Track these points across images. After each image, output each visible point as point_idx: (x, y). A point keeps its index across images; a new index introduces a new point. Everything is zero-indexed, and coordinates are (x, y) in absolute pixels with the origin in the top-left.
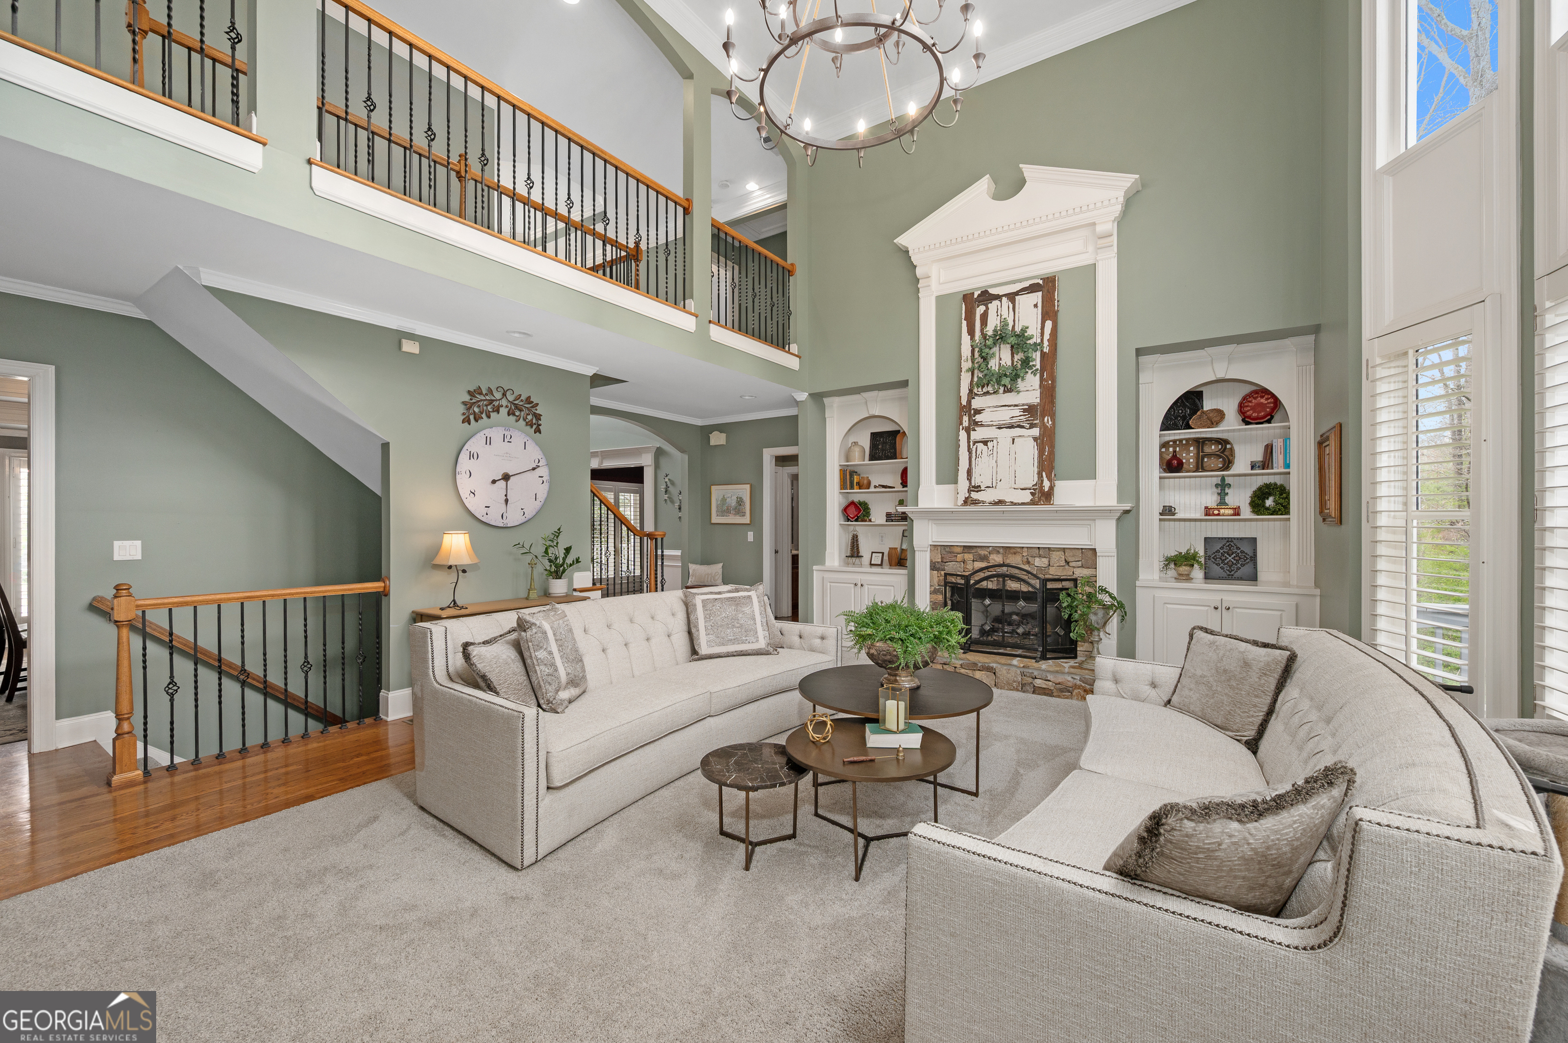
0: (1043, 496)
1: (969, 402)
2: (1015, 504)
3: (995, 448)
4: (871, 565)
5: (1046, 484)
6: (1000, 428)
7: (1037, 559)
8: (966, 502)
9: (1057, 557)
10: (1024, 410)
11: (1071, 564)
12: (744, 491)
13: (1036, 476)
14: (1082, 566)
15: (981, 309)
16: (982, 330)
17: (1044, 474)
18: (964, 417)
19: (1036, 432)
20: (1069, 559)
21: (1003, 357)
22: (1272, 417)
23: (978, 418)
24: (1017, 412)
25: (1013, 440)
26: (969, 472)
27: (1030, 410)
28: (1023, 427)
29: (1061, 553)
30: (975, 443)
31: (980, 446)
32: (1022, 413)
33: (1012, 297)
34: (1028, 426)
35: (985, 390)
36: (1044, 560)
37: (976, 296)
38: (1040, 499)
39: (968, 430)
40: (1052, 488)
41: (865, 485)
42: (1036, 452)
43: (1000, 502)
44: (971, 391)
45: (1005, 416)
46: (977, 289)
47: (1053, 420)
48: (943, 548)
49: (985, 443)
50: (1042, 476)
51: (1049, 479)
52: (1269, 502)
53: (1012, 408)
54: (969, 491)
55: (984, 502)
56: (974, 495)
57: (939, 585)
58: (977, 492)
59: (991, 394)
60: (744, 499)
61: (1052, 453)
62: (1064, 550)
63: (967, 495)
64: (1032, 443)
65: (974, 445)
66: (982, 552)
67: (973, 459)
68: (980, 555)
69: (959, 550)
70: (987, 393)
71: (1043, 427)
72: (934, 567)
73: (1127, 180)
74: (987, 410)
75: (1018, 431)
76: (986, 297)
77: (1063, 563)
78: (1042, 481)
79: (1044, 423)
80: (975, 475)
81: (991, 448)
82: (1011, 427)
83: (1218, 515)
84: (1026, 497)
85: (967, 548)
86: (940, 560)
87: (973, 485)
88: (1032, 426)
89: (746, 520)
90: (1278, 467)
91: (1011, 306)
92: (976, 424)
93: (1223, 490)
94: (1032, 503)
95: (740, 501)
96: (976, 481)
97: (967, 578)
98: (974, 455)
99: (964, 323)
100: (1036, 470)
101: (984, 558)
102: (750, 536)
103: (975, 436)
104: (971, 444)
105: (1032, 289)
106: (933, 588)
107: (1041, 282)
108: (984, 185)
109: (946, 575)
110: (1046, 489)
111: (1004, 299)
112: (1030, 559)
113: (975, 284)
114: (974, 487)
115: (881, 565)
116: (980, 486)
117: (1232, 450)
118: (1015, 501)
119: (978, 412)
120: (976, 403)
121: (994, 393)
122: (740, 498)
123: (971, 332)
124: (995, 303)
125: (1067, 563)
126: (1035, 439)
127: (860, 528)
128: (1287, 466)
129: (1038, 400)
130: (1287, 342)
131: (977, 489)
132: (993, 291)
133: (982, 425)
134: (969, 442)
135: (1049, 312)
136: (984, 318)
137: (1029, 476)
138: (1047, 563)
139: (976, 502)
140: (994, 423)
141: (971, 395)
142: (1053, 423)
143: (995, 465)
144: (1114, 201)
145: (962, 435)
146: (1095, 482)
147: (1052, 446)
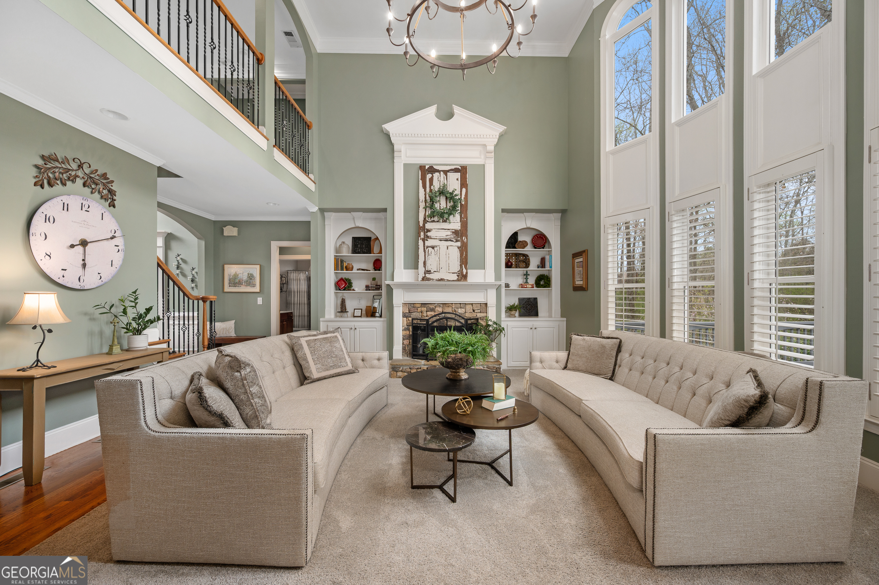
0: (463, 277)
1: (424, 225)
2: (449, 281)
3: (438, 251)
4: (354, 317)
5: (464, 271)
6: (441, 240)
7: (459, 309)
8: (423, 279)
9: (469, 308)
10: (453, 232)
11: (475, 311)
12: (255, 270)
13: (459, 267)
14: (480, 312)
15: (429, 176)
16: (430, 187)
17: (463, 265)
18: (421, 233)
19: (459, 244)
20: (475, 309)
21: (442, 204)
22: (545, 246)
23: (429, 234)
24: (449, 233)
25: (448, 247)
26: (425, 263)
27: (456, 232)
28: (452, 241)
29: (471, 306)
30: (427, 247)
31: (430, 249)
32: (452, 234)
33: (446, 172)
34: (455, 241)
35: (432, 219)
36: (463, 309)
37: (427, 168)
38: (461, 279)
39: (424, 240)
40: (467, 273)
41: (349, 268)
42: (459, 254)
43: (442, 280)
44: (425, 219)
45: (444, 234)
46: (428, 164)
47: (467, 239)
48: (409, 304)
49: (433, 248)
50: (462, 267)
51: (466, 269)
52: (542, 283)
53: (447, 230)
54: (425, 273)
55: (433, 280)
56: (428, 276)
57: (407, 326)
58: (429, 274)
59: (435, 222)
60: (255, 275)
61: (466, 255)
62: (472, 304)
63: (424, 275)
64: (457, 250)
65: (427, 248)
66: (432, 307)
67: (427, 256)
68: (430, 308)
69: (419, 305)
70: (434, 221)
71: (462, 242)
72: (404, 315)
73: (501, 128)
74: (434, 230)
75: (450, 243)
76: (432, 170)
77: (472, 311)
78: (463, 269)
79: (463, 240)
80: (428, 264)
81: (436, 251)
82: (447, 240)
83: (526, 288)
84: (455, 277)
85: (423, 305)
86: (408, 312)
87: (427, 270)
88: (457, 241)
89: (257, 289)
90: (547, 268)
91: (445, 177)
92: (428, 237)
93: (527, 277)
94: (458, 280)
95: (251, 277)
96: (429, 268)
97: (427, 321)
98: (427, 254)
99: (421, 182)
100: (459, 264)
101: (433, 310)
102: (260, 301)
103: (427, 243)
104: (425, 247)
105: (456, 170)
106: (404, 327)
107: (460, 168)
108: (433, 109)
109: (413, 319)
110: (465, 273)
111: (442, 173)
112: (456, 309)
113: (427, 161)
114: (427, 271)
115: (361, 316)
116: (430, 271)
117: (529, 259)
118: (449, 279)
119: (428, 231)
120: (428, 226)
121: (437, 221)
122: (251, 274)
123: (424, 187)
124: (436, 175)
125: (474, 311)
126: (458, 248)
127: (347, 295)
128: (551, 267)
129: (460, 228)
130: (551, 215)
131: (429, 272)
132: (435, 167)
133: (431, 238)
134: (424, 247)
135: (464, 184)
136: (431, 180)
137: (456, 266)
138: (464, 311)
139: (429, 279)
140: (438, 238)
141: (425, 222)
142: (467, 240)
143: (438, 260)
144: (494, 136)
145: (421, 243)
146: (485, 271)
147: (467, 252)
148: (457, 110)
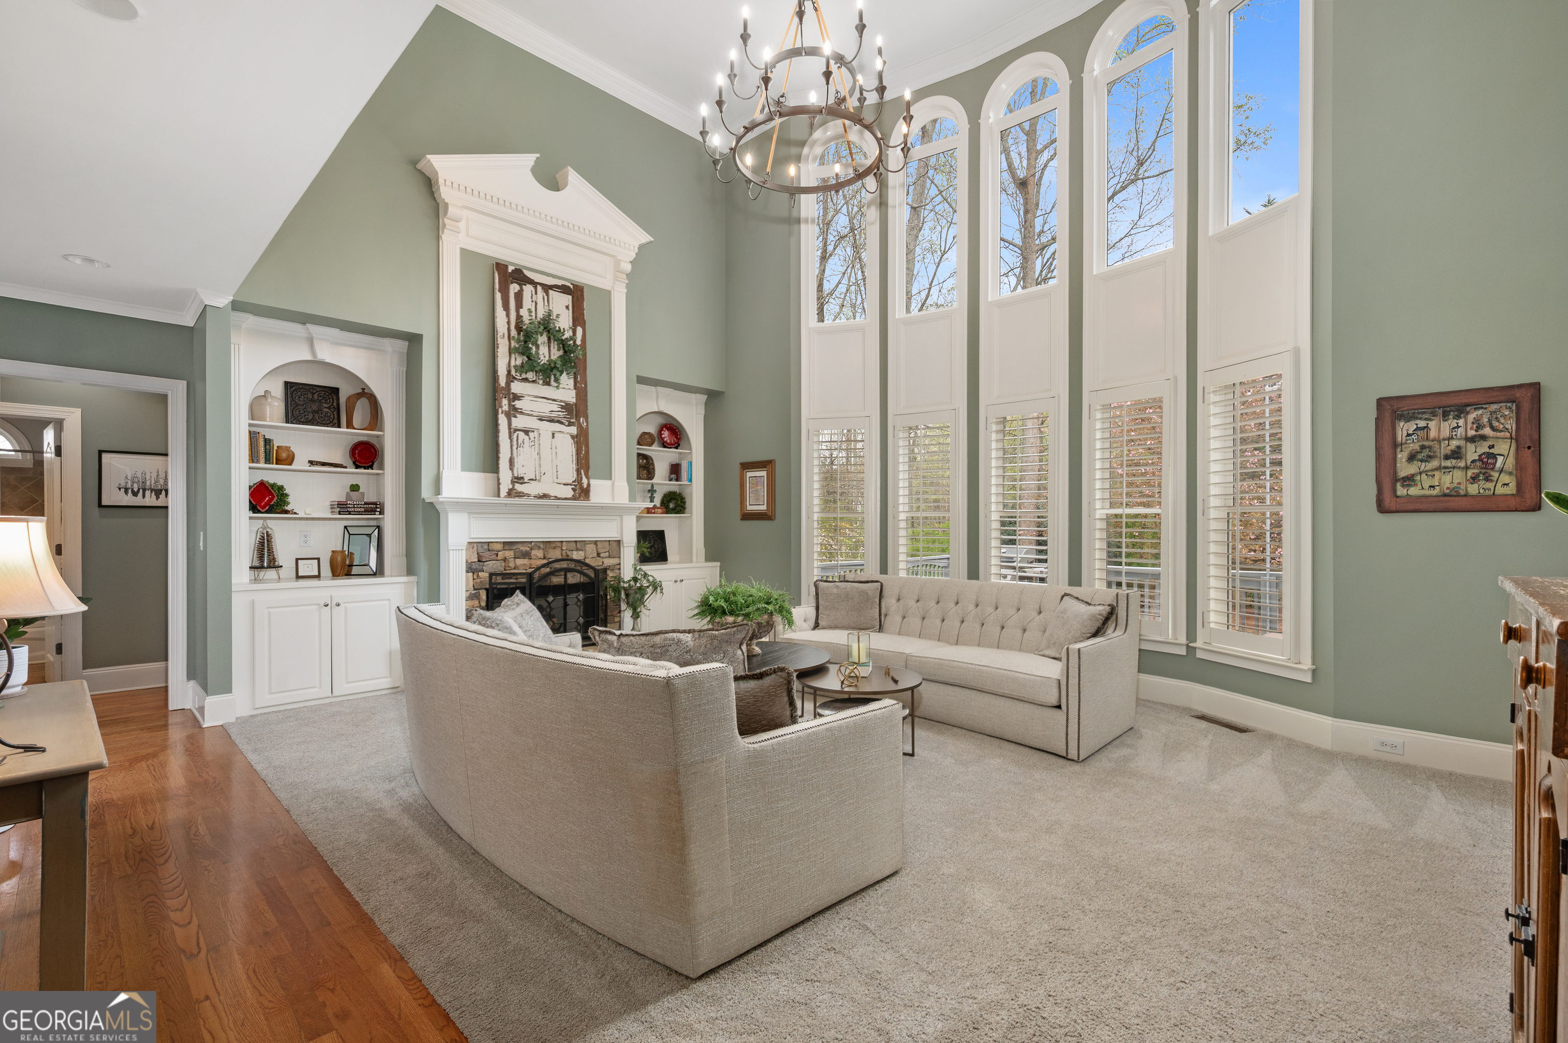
0: (583, 492)
1: (508, 384)
2: (559, 499)
3: (536, 440)
4: (298, 577)
5: (585, 481)
6: (541, 420)
7: (575, 553)
8: (511, 493)
9: (591, 549)
10: (562, 407)
11: (602, 555)
13: (575, 473)
14: (609, 557)
15: (514, 288)
16: (518, 311)
17: (582, 471)
18: (504, 400)
19: (573, 430)
20: (600, 551)
22: (679, 445)
23: (518, 404)
24: (555, 407)
25: (553, 434)
26: (511, 462)
27: (567, 407)
28: (561, 423)
29: (593, 546)
30: (516, 430)
31: (521, 434)
32: (560, 409)
33: (547, 288)
34: (567, 423)
35: (524, 376)
36: (580, 552)
37: (510, 271)
38: (580, 495)
39: (509, 416)
40: (589, 485)
41: (285, 458)
42: (574, 450)
43: (545, 496)
44: (509, 372)
45: (546, 408)
46: (512, 264)
47: (587, 422)
48: (480, 545)
49: (527, 432)
50: (581, 474)
51: (588, 478)
52: (671, 505)
53: (550, 402)
54: (513, 482)
55: (529, 495)
56: (519, 487)
57: (475, 589)
58: (522, 483)
59: (530, 382)
61: (587, 452)
62: (596, 543)
63: (511, 487)
64: (570, 441)
65: (515, 432)
66: (524, 548)
67: (515, 447)
68: (522, 551)
69: (500, 547)
70: (526, 380)
71: (580, 427)
72: (470, 569)
74: (527, 398)
75: (557, 427)
76: (519, 277)
77: (595, 555)
78: (581, 478)
79: (580, 423)
80: (517, 465)
81: (532, 439)
82: (552, 421)
83: (654, 513)
84: (568, 492)
85: (508, 545)
86: (476, 560)
87: (516, 475)
88: (570, 424)
90: (684, 482)
91: (546, 297)
92: (516, 409)
93: (652, 494)
94: (574, 498)
96: (519, 471)
98: (515, 443)
99: (498, 296)
100: (575, 467)
101: (527, 555)
103: (515, 422)
104: (512, 431)
105: (564, 290)
106: (468, 593)
107: (571, 286)
109: (491, 575)
110: (585, 486)
111: (539, 288)
112: (569, 553)
113: (514, 258)
114: (517, 478)
115: (318, 577)
116: (522, 478)
117: (653, 464)
118: (559, 496)
119: (517, 397)
120: (516, 387)
121: (534, 381)
123: (506, 307)
124: (528, 289)
125: (598, 555)
126: (573, 437)
127: (277, 525)
128: (691, 480)
129: (574, 400)
131: (518, 480)
132: (527, 273)
133: (522, 413)
134: (510, 428)
135: (578, 319)
136: (519, 296)
137: (569, 472)
138: (583, 555)
139: (520, 495)
140: (535, 414)
141: (510, 378)
142: (587, 425)
143: (537, 457)
144: (632, 247)
145: (502, 420)
146: (613, 484)
147: (587, 446)
148: (573, 177)
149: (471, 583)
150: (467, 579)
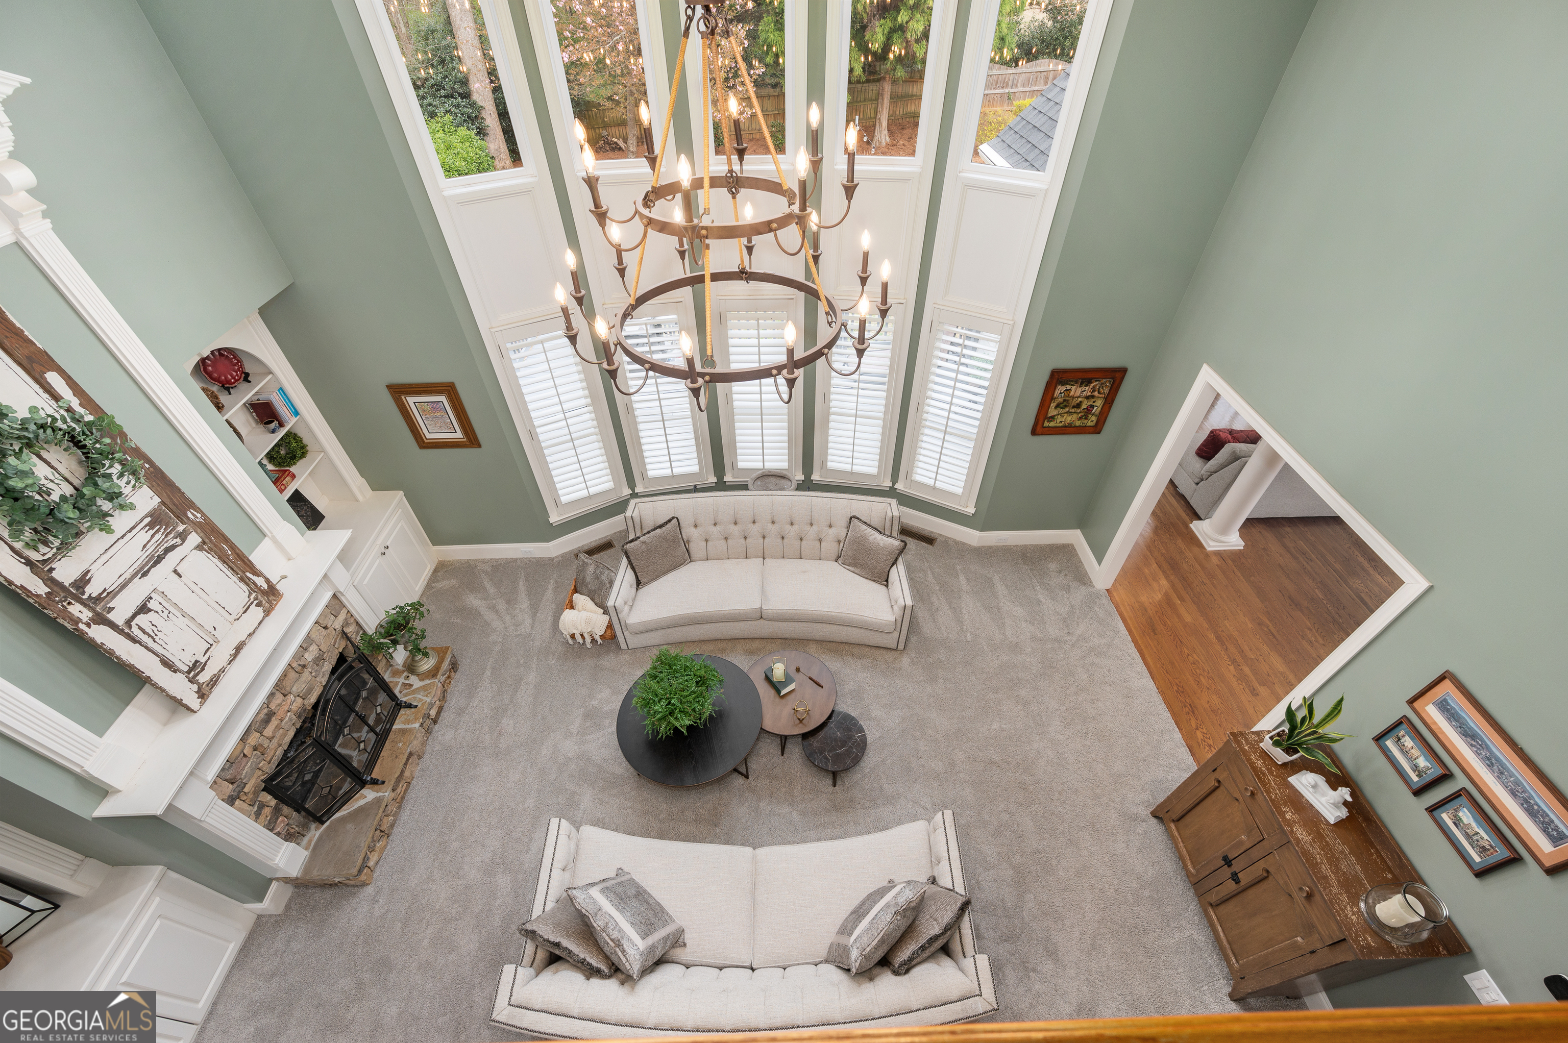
0: (269, 596)
1: (49, 581)
2: (254, 633)
3: (164, 603)
5: (260, 581)
6: (145, 574)
8: (202, 695)
9: (318, 634)
10: (151, 525)
11: (330, 625)
13: (242, 585)
17: (248, 574)
18: (69, 608)
19: (194, 539)
20: (326, 624)
23: (94, 590)
24: (143, 536)
25: (175, 571)
26: (167, 664)
27: (156, 520)
28: (172, 548)
29: (318, 627)
30: (129, 622)
31: (141, 620)
32: (152, 532)
34: (178, 540)
35: (56, 545)
36: (311, 648)
38: (269, 602)
39: (100, 619)
40: (266, 580)
42: (216, 560)
44: (31, 565)
45: (134, 551)
47: (198, 510)
48: (223, 774)
49: (143, 609)
50: (249, 579)
51: (260, 574)
53: (129, 536)
54: (191, 681)
55: (223, 670)
56: (204, 678)
58: (203, 669)
59: (74, 543)
61: (233, 547)
63: (195, 688)
64: (202, 556)
65: (130, 627)
66: (263, 716)
67: (150, 643)
70: (64, 547)
71: (197, 527)
72: (233, 799)
74: (94, 568)
75: (171, 559)
77: (325, 633)
78: (254, 582)
79: (192, 522)
80: (176, 658)
81: (159, 608)
82: (158, 559)
84: (256, 613)
86: (232, 787)
87: (186, 669)
88: (183, 536)
92: (98, 599)
94: (267, 613)
96: (183, 660)
98: (144, 638)
100: (235, 579)
103: (119, 616)
104: (127, 630)
110: (265, 586)
114: (191, 669)
116: (197, 662)
118: (251, 630)
119: (82, 583)
120: (65, 572)
121: (79, 536)
125: (327, 627)
126: (199, 548)
128: (297, 413)
129: (157, 500)
131: (196, 667)
133: (111, 595)
134: (121, 632)
137: (236, 592)
139: (214, 681)
140: (127, 575)
141: (43, 570)
142: (203, 514)
143: (186, 621)
145: (100, 634)
146: (275, 541)
147: (226, 540)
149: (245, 806)
150: (240, 810)
